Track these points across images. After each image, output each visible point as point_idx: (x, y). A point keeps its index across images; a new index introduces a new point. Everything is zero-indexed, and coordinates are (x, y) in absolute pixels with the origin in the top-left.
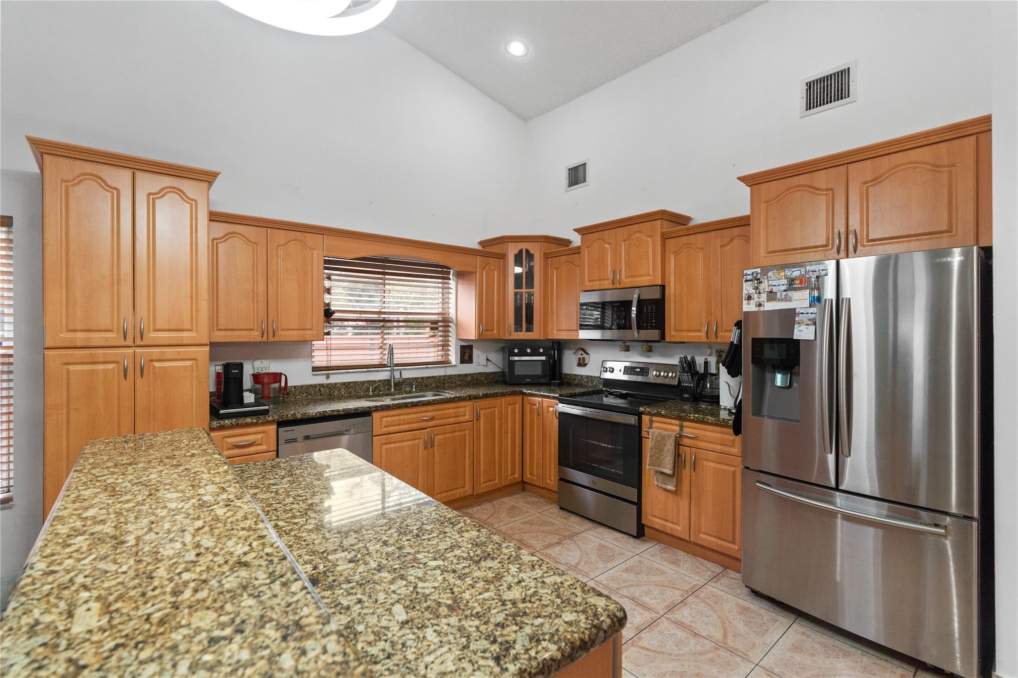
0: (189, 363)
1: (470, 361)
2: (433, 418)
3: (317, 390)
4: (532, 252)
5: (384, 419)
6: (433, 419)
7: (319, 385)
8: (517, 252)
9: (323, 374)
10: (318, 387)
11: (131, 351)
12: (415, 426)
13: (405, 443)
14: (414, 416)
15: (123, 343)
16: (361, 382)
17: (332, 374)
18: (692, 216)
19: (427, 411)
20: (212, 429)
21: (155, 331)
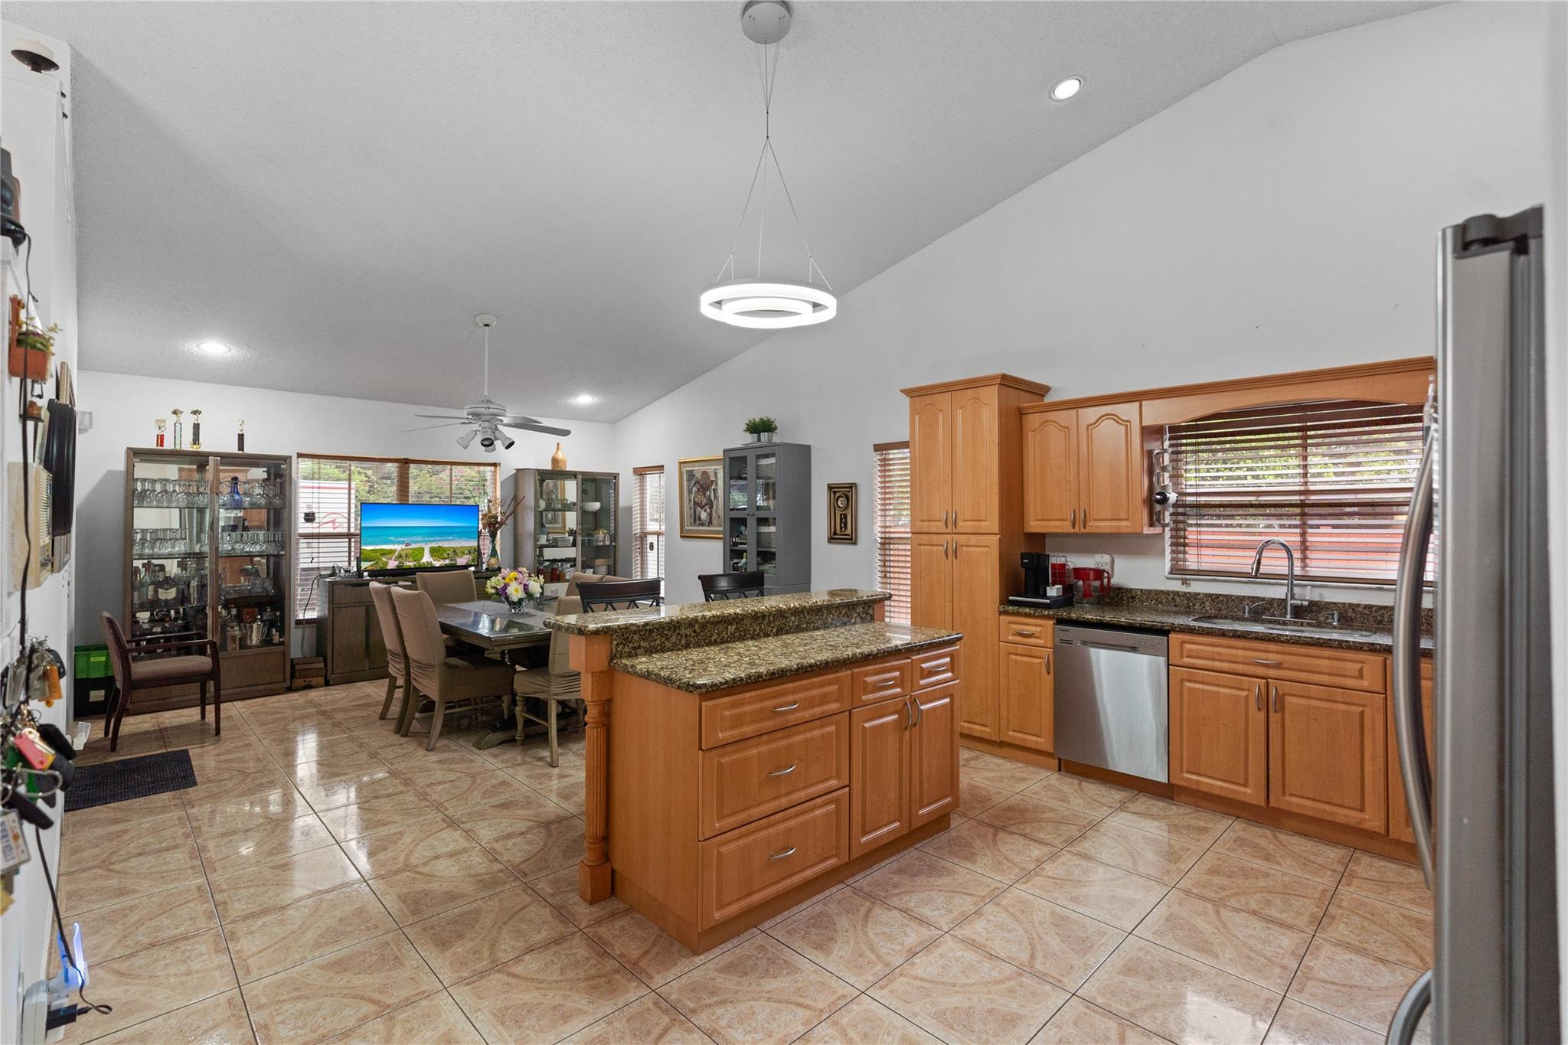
0: (985, 549)
2: (1281, 664)
3: (1170, 598)
5: (1187, 646)
6: (1279, 666)
7: (1173, 592)
10: (1171, 595)
11: (950, 537)
12: (1240, 668)
13: (1222, 690)
14: (1240, 653)
15: (944, 530)
17: (1193, 580)
19: (1266, 651)
20: (1001, 613)
21: (965, 521)
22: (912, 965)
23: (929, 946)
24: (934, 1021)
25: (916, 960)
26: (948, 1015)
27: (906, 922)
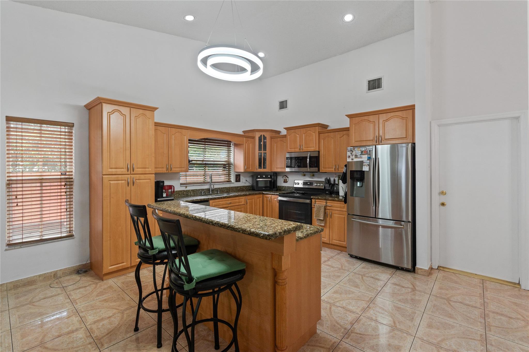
0: (148, 181)
1: (239, 181)
4: (265, 136)
5: (214, 203)
6: (230, 203)
7: (183, 191)
8: (259, 136)
9: (184, 186)
11: (129, 176)
14: (224, 202)
15: (127, 173)
16: (198, 190)
17: (188, 186)
18: (329, 125)
19: (229, 200)
21: (137, 168)
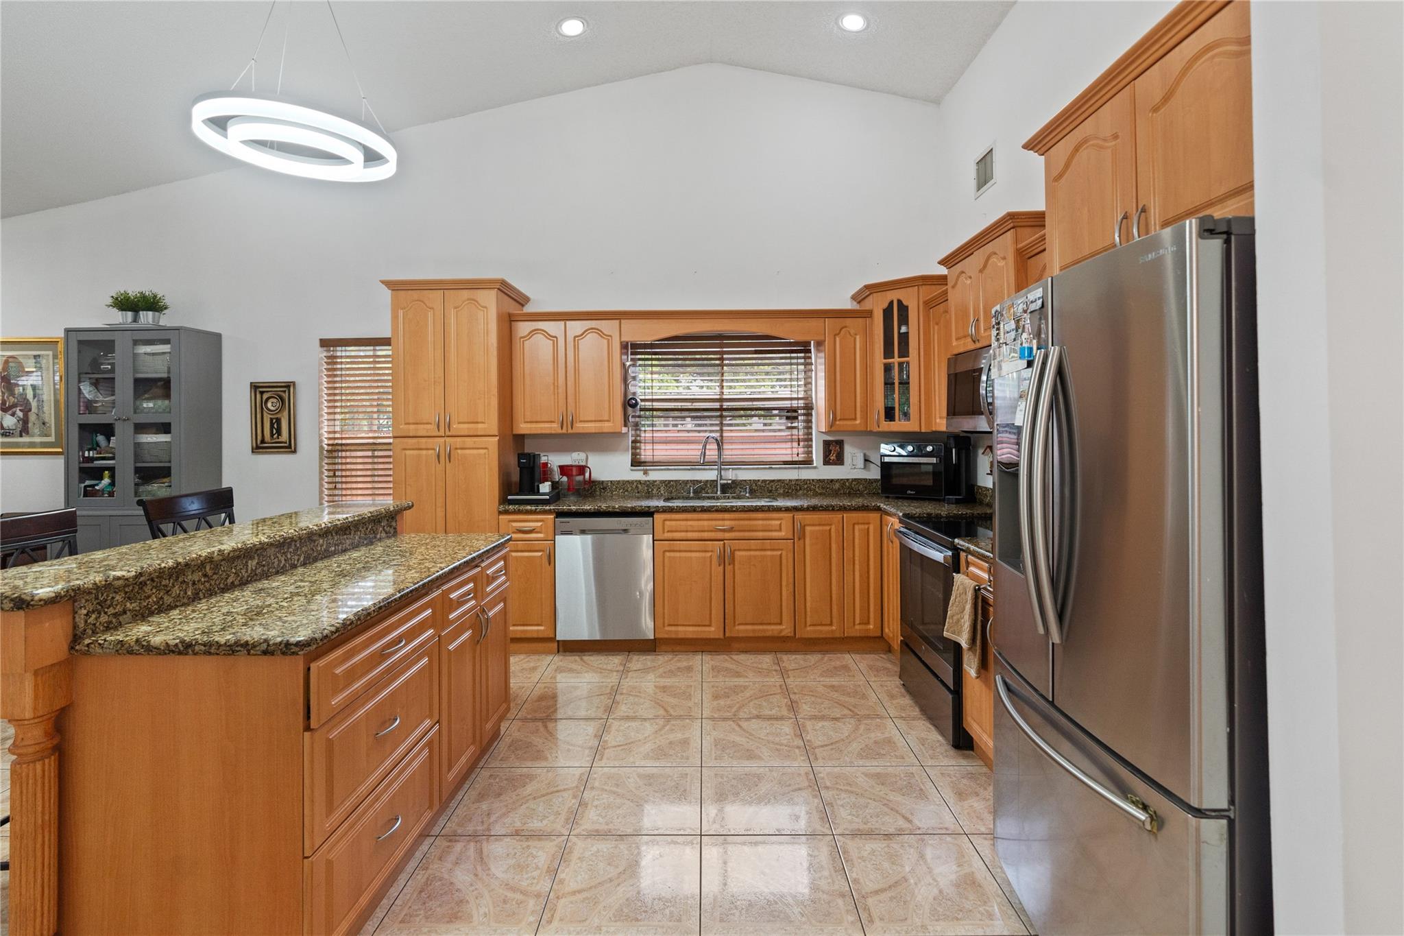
2: (732, 528)
3: (634, 487)
4: (906, 303)
5: (667, 523)
6: (731, 530)
7: (637, 481)
8: (885, 306)
9: (642, 470)
10: (635, 484)
11: (442, 440)
12: (706, 535)
13: (694, 555)
14: (706, 523)
15: (438, 434)
17: (651, 470)
19: (723, 520)
20: (500, 513)
21: (459, 423)
22: (562, 882)
23: (563, 855)
24: (618, 923)
25: (561, 875)
26: (626, 910)
27: (525, 844)
